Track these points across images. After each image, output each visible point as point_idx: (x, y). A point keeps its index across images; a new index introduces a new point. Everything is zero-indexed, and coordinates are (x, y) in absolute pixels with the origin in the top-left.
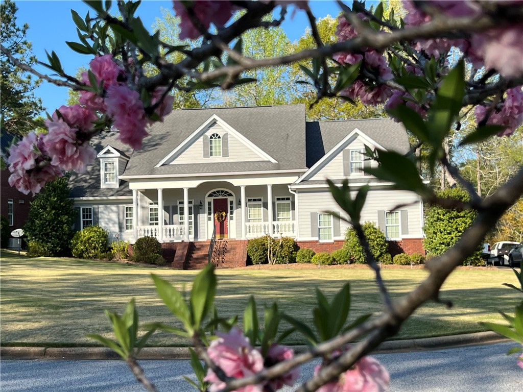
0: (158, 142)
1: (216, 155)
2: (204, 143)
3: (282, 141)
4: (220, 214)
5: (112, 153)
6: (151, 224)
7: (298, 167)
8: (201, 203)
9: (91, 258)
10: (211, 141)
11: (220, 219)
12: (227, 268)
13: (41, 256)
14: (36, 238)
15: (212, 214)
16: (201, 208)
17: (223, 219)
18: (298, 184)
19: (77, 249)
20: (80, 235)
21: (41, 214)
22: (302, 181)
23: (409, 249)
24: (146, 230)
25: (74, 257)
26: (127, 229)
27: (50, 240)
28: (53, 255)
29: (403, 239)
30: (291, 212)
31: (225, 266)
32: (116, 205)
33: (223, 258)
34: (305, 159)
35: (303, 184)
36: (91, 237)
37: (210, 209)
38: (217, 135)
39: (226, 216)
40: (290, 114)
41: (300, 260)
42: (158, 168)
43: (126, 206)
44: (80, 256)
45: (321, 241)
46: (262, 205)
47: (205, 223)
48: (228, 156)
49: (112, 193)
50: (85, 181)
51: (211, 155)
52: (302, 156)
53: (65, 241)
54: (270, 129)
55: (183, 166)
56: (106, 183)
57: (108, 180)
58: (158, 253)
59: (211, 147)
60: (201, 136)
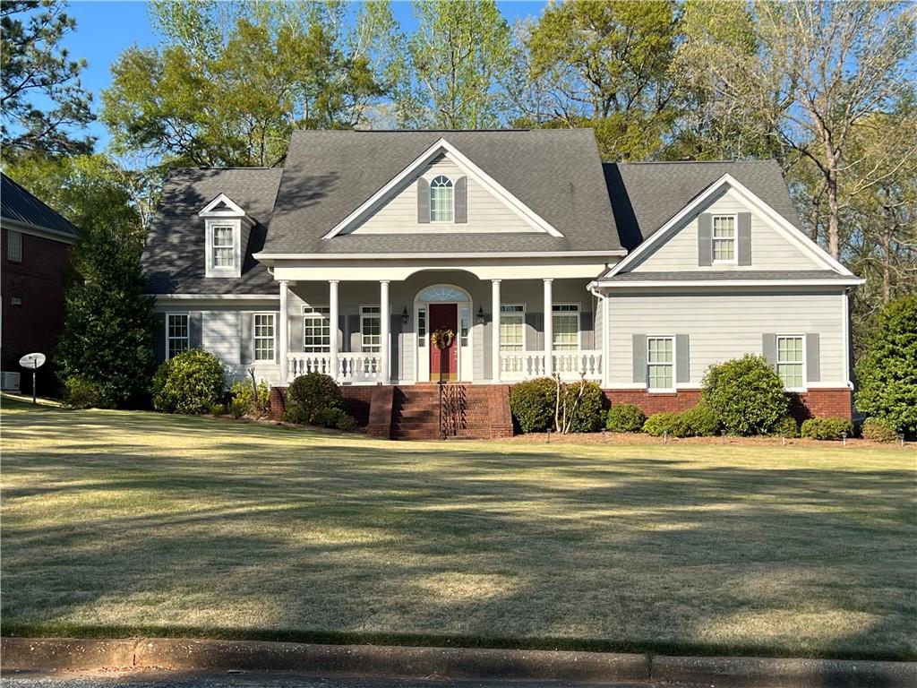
0: (317, 190)
1: (442, 220)
2: (419, 195)
3: (563, 195)
4: (443, 334)
5: (230, 209)
6: (308, 350)
7: (605, 246)
8: (405, 311)
9: (193, 413)
10: (433, 191)
11: (443, 343)
12: (475, 438)
13: (93, 407)
14: (80, 373)
15: (427, 336)
16: (406, 322)
17: (448, 344)
18: (612, 279)
19: (164, 396)
20: (172, 368)
21: (92, 323)
22: (619, 273)
23: (821, 409)
24: (298, 360)
25: (158, 411)
26: (256, 359)
27: (110, 377)
28: (115, 405)
29: (810, 390)
30: (579, 333)
31: (469, 435)
32: (233, 312)
33: (463, 419)
34: (615, 232)
35: (622, 280)
36: (194, 372)
37: (422, 323)
38: (445, 179)
39: (454, 338)
40: (568, 147)
41: (617, 426)
42: (328, 240)
43: (255, 313)
44: (170, 409)
45: (652, 390)
46: (524, 320)
47: (412, 351)
48: (466, 222)
49: (225, 288)
50: (171, 263)
51: (433, 219)
52: (608, 225)
53: (140, 378)
54: (535, 174)
55: (378, 238)
56: (216, 267)
57: (219, 261)
58: (336, 405)
59: (433, 202)
60: (413, 181)
